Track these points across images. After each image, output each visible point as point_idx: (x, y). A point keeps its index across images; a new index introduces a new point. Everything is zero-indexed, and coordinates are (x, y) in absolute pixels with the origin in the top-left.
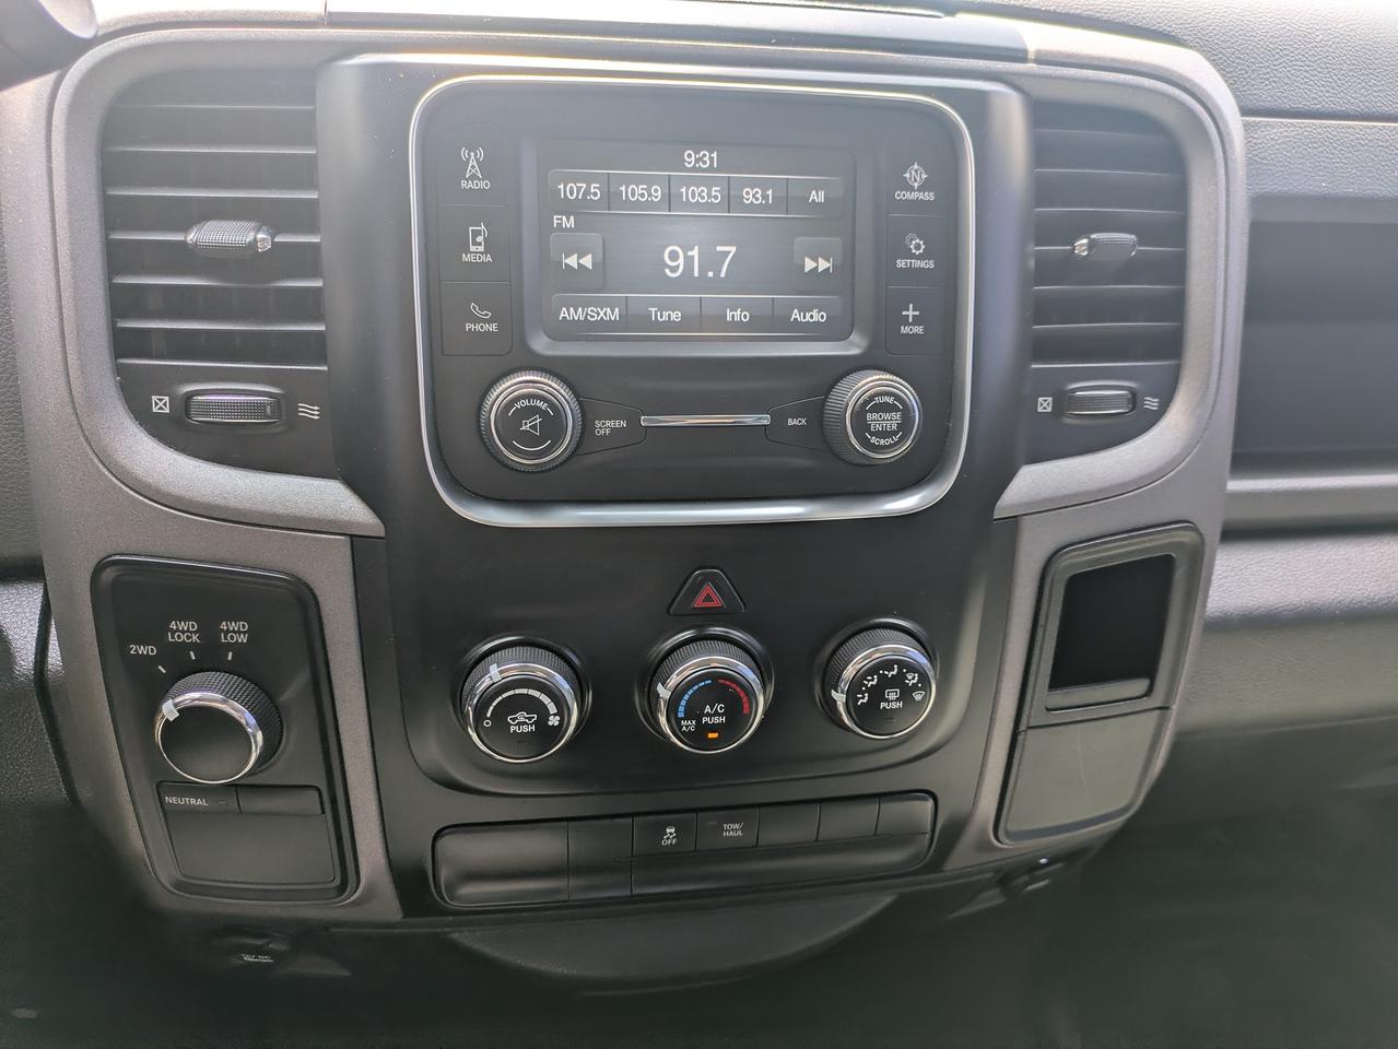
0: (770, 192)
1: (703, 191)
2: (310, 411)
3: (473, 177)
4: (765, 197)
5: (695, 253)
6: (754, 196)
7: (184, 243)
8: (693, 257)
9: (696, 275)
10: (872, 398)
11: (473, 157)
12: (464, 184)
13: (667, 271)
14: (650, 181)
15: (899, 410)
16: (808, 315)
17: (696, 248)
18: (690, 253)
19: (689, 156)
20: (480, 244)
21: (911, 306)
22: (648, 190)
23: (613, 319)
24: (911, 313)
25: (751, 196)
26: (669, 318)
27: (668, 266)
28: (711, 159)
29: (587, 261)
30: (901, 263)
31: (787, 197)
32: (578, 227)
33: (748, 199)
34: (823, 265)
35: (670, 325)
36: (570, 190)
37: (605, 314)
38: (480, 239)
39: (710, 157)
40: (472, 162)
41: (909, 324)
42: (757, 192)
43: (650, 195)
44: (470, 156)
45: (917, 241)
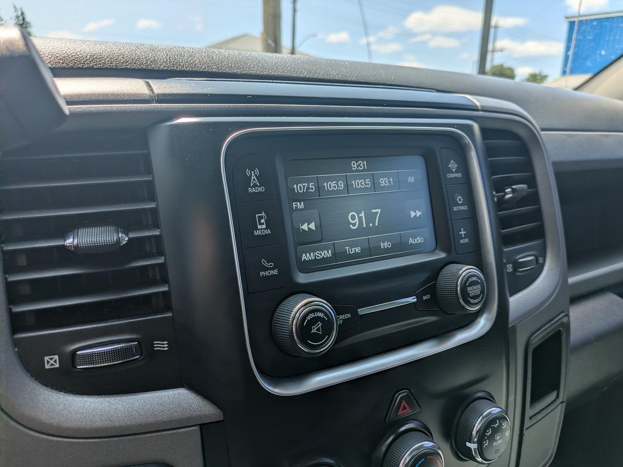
0: (391, 179)
1: (362, 182)
2: (162, 346)
3: (255, 186)
4: (389, 182)
5: (362, 215)
6: (385, 182)
7: (64, 246)
8: (362, 217)
9: (365, 226)
10: (468, 280)
11: (253, 174)
12: (250, 190)
13: (351, 226)
14: (337, 179)
15: (479, 283)
16: (416, 240)
17: (363, 212)
18: (360, 215)
19: (354, 164)
20: (263, 224)
21: (462, 229)
22: (337, 184)
23: (329, 256)
24: (463, 233)
25: (383, 182)
26: (355, 251)
27: (352, 224)
28: (364, 165)
29: (312, 226)
30: (455, 209)
31: (399, 181)
32: (306, 208)
33: (382, 184)
34: (418, 213)
35: (356, 255)
36: (299, 188)
37: (325, 254)
38: (263, 221)
39: (363, 164)
40: (253, 177)
41: (463, 238)
42: (386, 180)
43: (338, 186)
44: (251, 174)
45: (459, 197)
